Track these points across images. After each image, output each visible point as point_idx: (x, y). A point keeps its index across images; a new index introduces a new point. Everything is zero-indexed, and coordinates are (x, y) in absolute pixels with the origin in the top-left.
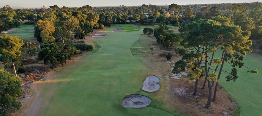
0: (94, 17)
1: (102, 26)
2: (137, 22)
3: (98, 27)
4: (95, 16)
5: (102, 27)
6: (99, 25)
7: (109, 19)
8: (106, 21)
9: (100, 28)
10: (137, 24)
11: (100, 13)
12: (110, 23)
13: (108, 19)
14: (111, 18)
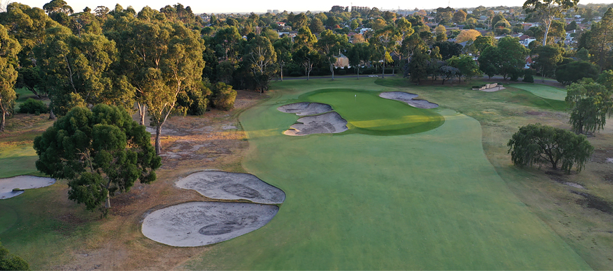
0: (172, 51)
1: (227, 97)
2: (389, 69)
3: (203, 102)
4: (179, 48)
5: (229, 102)
6: (210, 92)
7: (262, 58)
8: (245, 65)
9: (216, 104)
10: (387, 77)
11: (218, 27)
12: (264, 78)
13: (256, 57)
14: (273, 51)
